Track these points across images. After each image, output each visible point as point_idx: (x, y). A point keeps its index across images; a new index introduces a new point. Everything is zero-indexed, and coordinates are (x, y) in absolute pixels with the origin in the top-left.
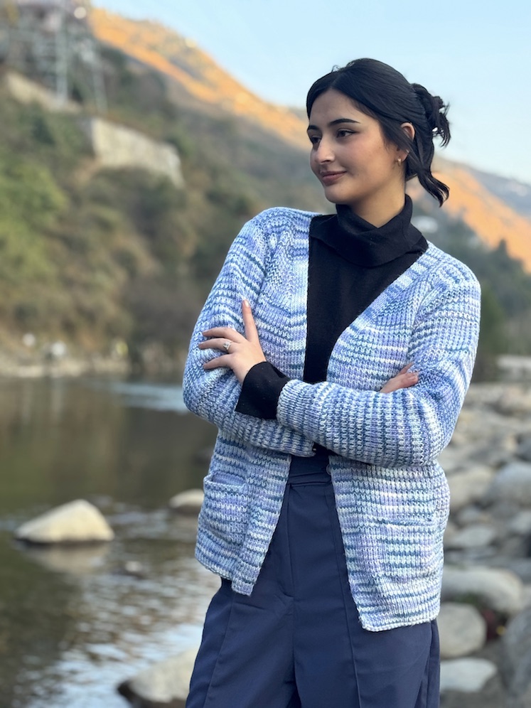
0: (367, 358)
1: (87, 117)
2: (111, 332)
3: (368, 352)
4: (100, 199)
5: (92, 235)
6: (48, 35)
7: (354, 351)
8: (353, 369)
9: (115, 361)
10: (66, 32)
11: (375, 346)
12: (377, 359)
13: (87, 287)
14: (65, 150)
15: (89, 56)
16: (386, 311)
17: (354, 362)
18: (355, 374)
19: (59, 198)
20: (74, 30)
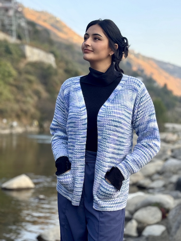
0: (109, 114)
1: (23, 45)
2: (33, 118)
3: (110, 112)
4: (28, 72)
5: (25, 85)
6: (9, 17)
7: (105, 113)
8: (105, 118)
9: (34, 128)
10: (15, 16)
11: (112, 110)
12: (113, 115)
13: (24, 102)
14: (15, 56)
15: (23, 24)
16: (115, 99)
17: (105, 116)
18: (106, 120)
19: (14, 72)
20: (18, 15)
